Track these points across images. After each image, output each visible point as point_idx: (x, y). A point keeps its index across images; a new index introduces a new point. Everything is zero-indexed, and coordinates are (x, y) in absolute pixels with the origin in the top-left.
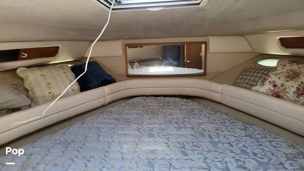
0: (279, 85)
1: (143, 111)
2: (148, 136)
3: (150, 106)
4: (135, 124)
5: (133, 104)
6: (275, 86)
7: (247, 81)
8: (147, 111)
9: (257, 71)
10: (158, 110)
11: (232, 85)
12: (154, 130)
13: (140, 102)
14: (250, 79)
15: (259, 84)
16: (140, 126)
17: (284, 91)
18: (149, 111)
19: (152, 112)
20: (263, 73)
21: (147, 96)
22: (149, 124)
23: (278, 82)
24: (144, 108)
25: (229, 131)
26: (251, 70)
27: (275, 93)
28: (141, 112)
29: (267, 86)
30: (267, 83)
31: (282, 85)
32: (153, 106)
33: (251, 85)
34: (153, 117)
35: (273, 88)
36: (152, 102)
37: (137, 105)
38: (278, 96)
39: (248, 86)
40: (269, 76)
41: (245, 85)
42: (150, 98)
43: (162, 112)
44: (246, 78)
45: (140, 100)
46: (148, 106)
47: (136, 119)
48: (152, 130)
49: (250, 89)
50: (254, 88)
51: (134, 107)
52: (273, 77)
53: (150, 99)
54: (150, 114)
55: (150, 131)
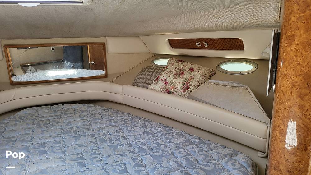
0: (169, 82)
1: (34, 124)
2: (39, 154)
3: (43, 117)
4: (22, 142)
5: (21, 117)
6: (166, 83)
7: (144, 80)
8: (39, 124)
9: (152, 71)
10: (54, 121)
11: (132, 85)
12: (47, 145)
13: (30, 114)
14: (147, 78)
15: (154, 82)
16: (28, 144)
17: (174, 87)
18: (42, 124)
19: (45, 124)
20: (157, 72)
21: (39, 106)
22: (40, 139)
23: (169, 80)
24: (36, 121)
25: (129, 131)
26: (147, 70)
27: (167, 89)
28: (31, 126)
29: (161, 84)
30: (160, 81)
31: (172, 82)
32: (48, 117)
33: (148, 84)
34: (46, 130)
35: (165, 85)
36: (47, 112)
37: (27, 118)
38: (169, 92)
39: (145, 85)
40: (161, 75)
41: (142, 84)
43: (59, 122)
44: (143, 78)
45: (30, 112)
46: (41, 117)
47: (24, 136)
48: (44, 146)
49: (147, 88)
50: (150, 87)
51: (22, 121)
52: (164, 76)
53: (44, 109)
54: (43, 127)
55: (41, 147)
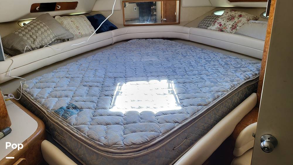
0: (223, 25)
2: (146, 56)
4: (137, 51)
5: (131, 43)
6: (220, 25)
7: (205, 24)
8: (142, 46)
9: (212, 18)
11: (197, 27)
12: (149, 53)
14: (207, 23)
15: (212, 25)
17: (225, 28)
20: (216, 19)
21: (139, 39)
22: (145, 51)
23: (223, 23)
26: (208, 17)
27: (220, 29)
28: (138, 46)
30: (216, 24)
31: (225, 24)
32: (146, 44)
33: (208, 26)
34: (147, 48)
35: (219, 27)
36: (144, 42)
37: (135, 43)
38: (222, 31)
39: (206, 27)
40: (218, 20)
41: (204, 27)
44: (205, 23)
45: (136, 41)
46: (142, 44)
49: (207, 29)
50: (209, 28)
52: (220, 20)
53: (142, 40)
54: (145, 47)
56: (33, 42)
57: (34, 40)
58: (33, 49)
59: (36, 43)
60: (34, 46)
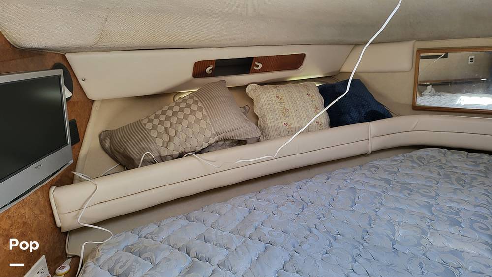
1: (439, 174)
2: (448, 223)
3: (455, 167)
4: (423, 195)
5: (419, 158)
8: (447, 176)
10: (474, 179)
12: (461, 214)
13: (434, 157)
16: (432, 202)
18: (453, 177)
19: (458, 180)
21: (449, 148)
22: (451, 200)
24: (442, 170)
28: (435, 175)
32: (463, 169)
34: (460, 190)
36: (462, 161)
37: (429, 163)
42: (456, 153)
43: (483, 183)
45: (434, 155)
46: (449, 167)
47: (424, 187)
48: (457, 213)
51: (421, 164)
53: (457, 155)
54: (455, 182)
55: (451, 213)
56: (166, 143)
57: (170, 139)
58: (163, 159)
59: (172, 146)
60: (165, 153)
